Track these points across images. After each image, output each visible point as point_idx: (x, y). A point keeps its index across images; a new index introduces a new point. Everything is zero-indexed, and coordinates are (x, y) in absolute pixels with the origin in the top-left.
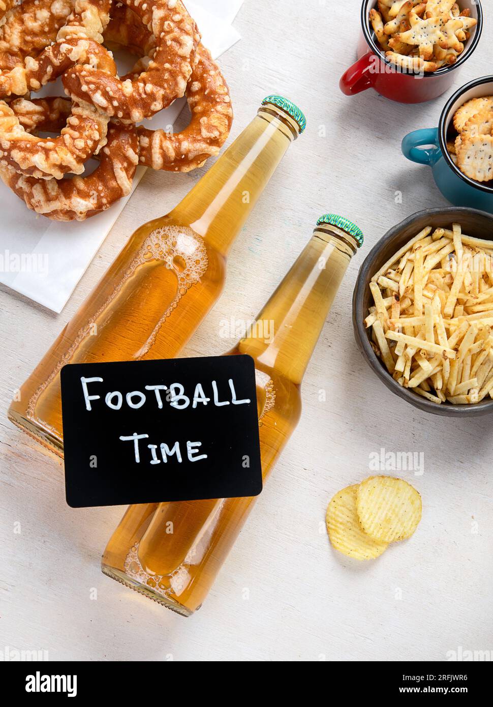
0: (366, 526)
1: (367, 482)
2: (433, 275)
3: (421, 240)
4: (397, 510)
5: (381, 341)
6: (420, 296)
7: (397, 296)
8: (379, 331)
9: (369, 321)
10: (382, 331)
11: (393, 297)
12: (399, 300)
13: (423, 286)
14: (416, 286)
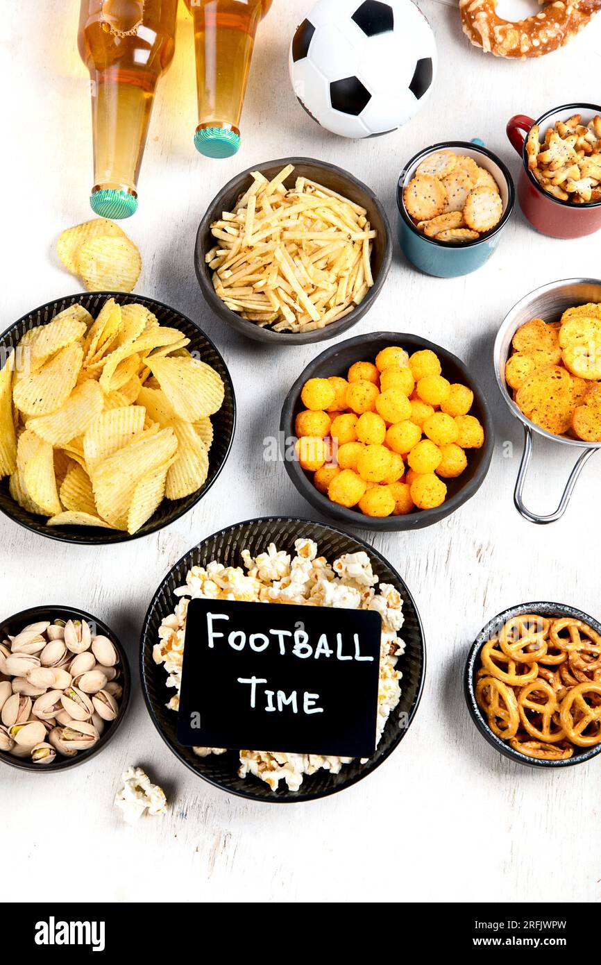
0: (87, 245)
2: (319, 220)
3: (352, 208)
4: (111, 271)
5: (246, 196)
6: (293, 210)
7: (289, 193)
8: (253, 189)
9: (257, 175)
10: (255, 192)
11: (287, 192)
12: (286, 197)
13: (305, 213)
14: (302, 204)
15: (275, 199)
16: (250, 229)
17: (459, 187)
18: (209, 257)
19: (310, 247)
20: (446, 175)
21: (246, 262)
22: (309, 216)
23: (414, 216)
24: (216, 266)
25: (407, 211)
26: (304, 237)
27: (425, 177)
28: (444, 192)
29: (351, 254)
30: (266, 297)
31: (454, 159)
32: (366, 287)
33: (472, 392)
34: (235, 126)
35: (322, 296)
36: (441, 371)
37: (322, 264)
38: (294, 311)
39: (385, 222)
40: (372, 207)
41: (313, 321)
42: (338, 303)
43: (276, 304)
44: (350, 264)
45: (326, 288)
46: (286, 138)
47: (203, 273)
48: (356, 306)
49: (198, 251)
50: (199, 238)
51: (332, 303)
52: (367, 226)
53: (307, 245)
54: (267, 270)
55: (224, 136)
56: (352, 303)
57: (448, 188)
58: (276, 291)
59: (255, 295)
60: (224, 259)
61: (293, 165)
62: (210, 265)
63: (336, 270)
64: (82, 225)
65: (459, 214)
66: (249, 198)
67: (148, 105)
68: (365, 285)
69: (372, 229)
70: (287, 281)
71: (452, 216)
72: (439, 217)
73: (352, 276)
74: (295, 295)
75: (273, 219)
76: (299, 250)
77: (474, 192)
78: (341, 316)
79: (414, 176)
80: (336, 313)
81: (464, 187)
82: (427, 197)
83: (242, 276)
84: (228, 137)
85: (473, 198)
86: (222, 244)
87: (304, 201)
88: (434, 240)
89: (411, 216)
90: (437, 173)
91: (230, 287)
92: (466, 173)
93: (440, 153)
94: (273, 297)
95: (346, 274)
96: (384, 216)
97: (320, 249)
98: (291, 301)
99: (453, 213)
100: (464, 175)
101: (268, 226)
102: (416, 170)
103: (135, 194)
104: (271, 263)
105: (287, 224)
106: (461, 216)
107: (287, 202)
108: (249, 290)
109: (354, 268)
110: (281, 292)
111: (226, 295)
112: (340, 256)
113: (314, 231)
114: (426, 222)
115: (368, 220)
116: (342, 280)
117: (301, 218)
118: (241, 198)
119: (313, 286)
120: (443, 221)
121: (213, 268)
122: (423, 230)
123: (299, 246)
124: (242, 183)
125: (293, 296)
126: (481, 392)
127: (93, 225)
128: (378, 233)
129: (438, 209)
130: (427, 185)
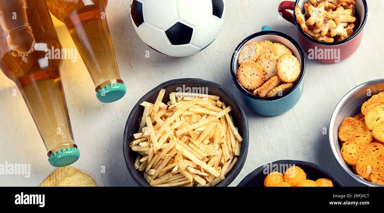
1: (85, 175)
2: (193, 115)
3: (210, 99)
5: (143, 118)
6: (176, 116)
7: (168, 107)
8: (146, 113)
9: (145, 104)
10: (147, 114)
11: (167, 106)
12: (167, 109)
13: (184, 114)
14: (179, 110)
15: (161, 113)
16: (154, 139)
17: (269, 61)
18: (137, 165)
19: (195, 134)
20: (257, 57)
21: (161, 159)
22: (187, 114)
23: (249, 89)
24: (143, 169)
25: (244, 87)
26: (189, 130)
27: (246, 63)
28: (261, 68)
29: (222, 127)
30: (182, 175)
31: (258, 46)
32: (239, 142)
33: (330, 181)
34: (118, 79)
35: (215, 160)
36: (306, 175)
37: (207, 141)
38: (203, 177)
39: (233, 100)
40: (221, 93)
41: (216, 177)
42: (226, 160)
43: (191, 178)
44: (223, 133)
45: (215, 154)
46: (151, 70)
47: (137, 178)
48: (238, 157)
49: (129, 165)
50: (126, 156)
51: (223, 161)
52: (223, 105)
53: (193, 134)
54: (176, 160)
55: (115, 87)
56: (234, 156)
57: (262, 64)
58: (187, 170)
59: (174, 176)
60: (147, 163)
61: (164, 88)
62: (139, 170)
63: (217, 141)
64: (50, 176)
65: (275, 78)
66: (146, 118)
67: (60, 85)
68: (238, 142)
69: (227, 106)
70: (190, 160)
71: (272, 81)
72: (265, 84)
73: (228, 139)
74: (199, 167)
75: (166, 127)
76: (190, 139)
77: (279, 61)
78: (231, 167)
79: (238, 65)
80: (228, 166)
81: (272, 60)
82: (252, 74)
83: (162, 168)
84: (117, 87)
85: (280, 65)
86: (142, 154)
87: (179, 107)
88: (267, 98)
89: (247, 89)
90: (252, 58)
91: (157, 178)
92: (269, 51)
93: (248, 45)
94: (186, 173)
95: (223, 140)
96: (231, 96)
97: (202, 132)
98: (198, 172)
99: (272, 79)
100: (269, 53)
101: (165, 132)
102: (238, 61)
103: (75, 146)
104: (176, 154)
105: (176, 126)
106: (277, 78)
107: (170, 112)
108: (170, 175)
109: (226, 134)
110: (189, 168)
111: (157, 184)
112: (216, 131)
113: (194, 123)
114: (258, 90)
115: (222, 102)
116: (223, 145)
117: (182, 118)
118: (141, 120)
119: (208, 157)
120: (268, 86)
121: (142, 171)
122: (257, 94)
123: (188, 135)
124: (138, 112)
125: (198, 168)
126: (336, 179)
127: (57, 173)
128: (232, 107)
129: (262, 79)
130: (249, 68)
